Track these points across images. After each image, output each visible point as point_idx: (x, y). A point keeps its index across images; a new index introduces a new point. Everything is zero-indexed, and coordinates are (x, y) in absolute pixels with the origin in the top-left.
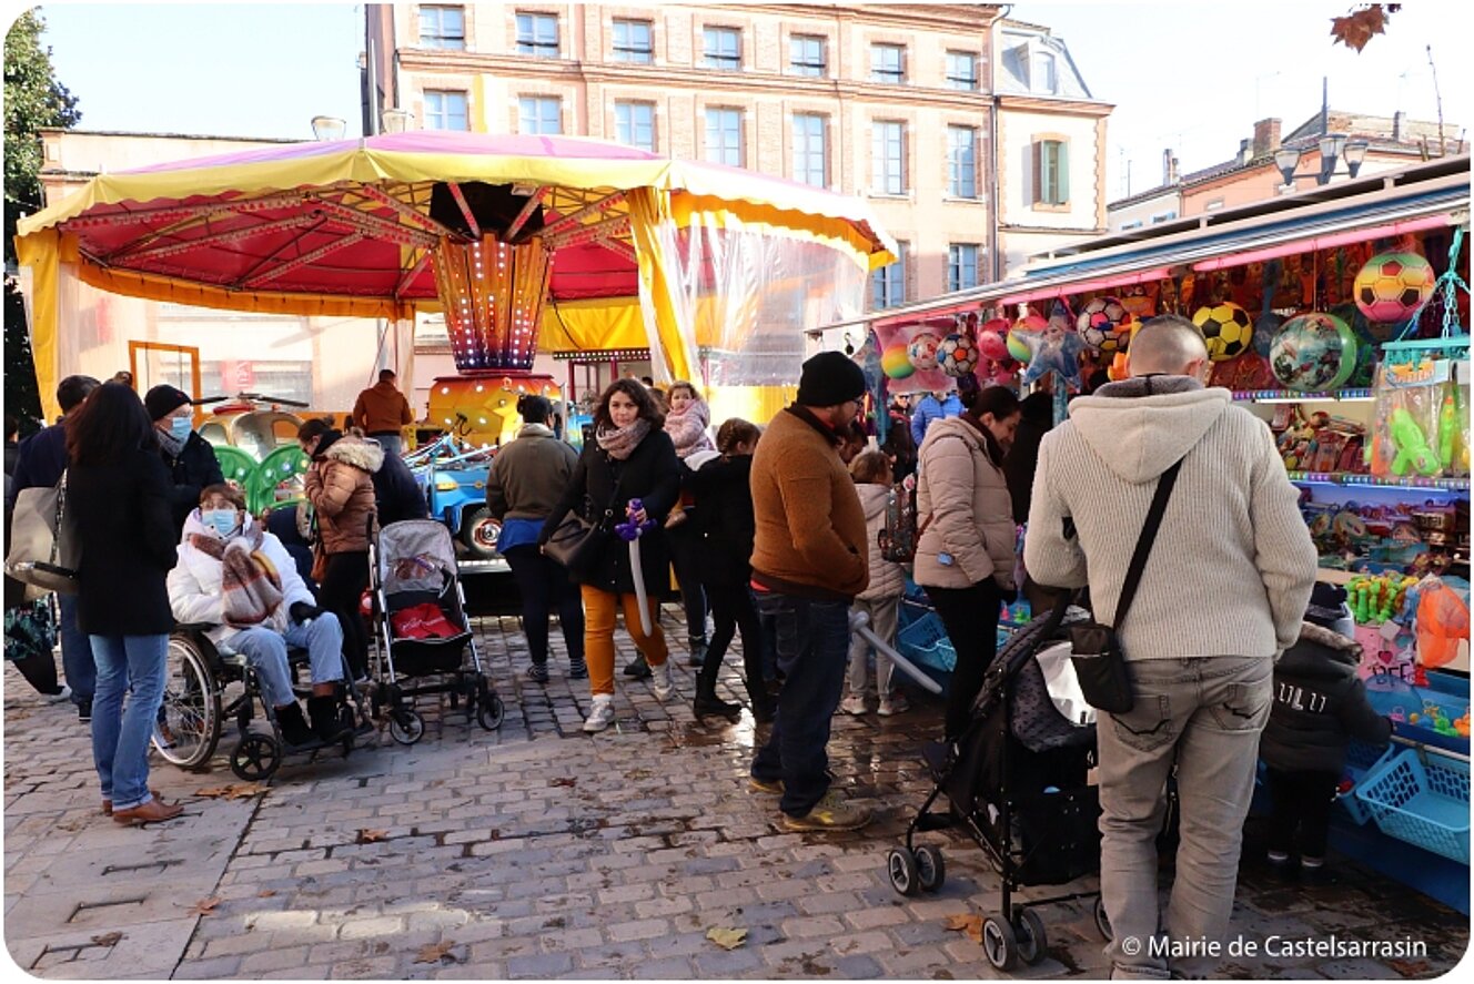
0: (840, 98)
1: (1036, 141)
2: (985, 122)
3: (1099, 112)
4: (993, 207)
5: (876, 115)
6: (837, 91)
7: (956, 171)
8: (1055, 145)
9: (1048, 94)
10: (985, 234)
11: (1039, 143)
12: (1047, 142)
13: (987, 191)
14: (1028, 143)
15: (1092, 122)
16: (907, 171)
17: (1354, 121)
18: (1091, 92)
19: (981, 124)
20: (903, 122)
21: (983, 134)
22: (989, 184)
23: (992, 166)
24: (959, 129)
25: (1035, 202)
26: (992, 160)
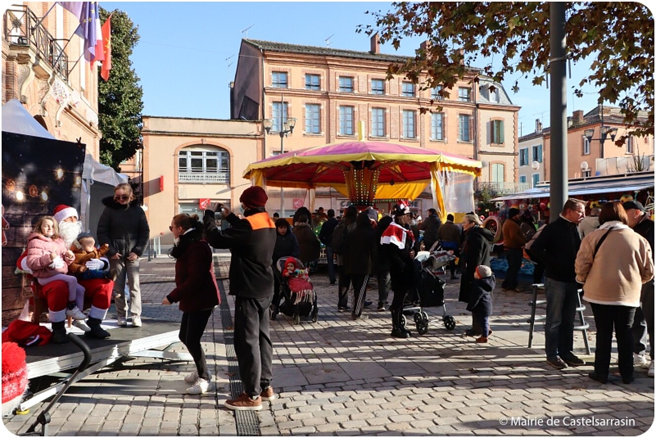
1: (492, 120)
2: (473, 113)
3: (515, 109)
4: (475, 145)
6: (419, 102)
7: (462, 131)
8: (499, 122)
9: (496, 103)
10: (473, 154)
12: (496, 121)
13: (474, 139)
14: (489, 121)
15: (513, 113)
16: (444, 131)
17: (611, 110)
18: (512, 102)
19: (471, 114)
20: (443, 113)
21: (472, 118)
22: (474, 136)
23: (476, 130)
24: (463, 116)
25: (491, 143)
26: (476, 127)
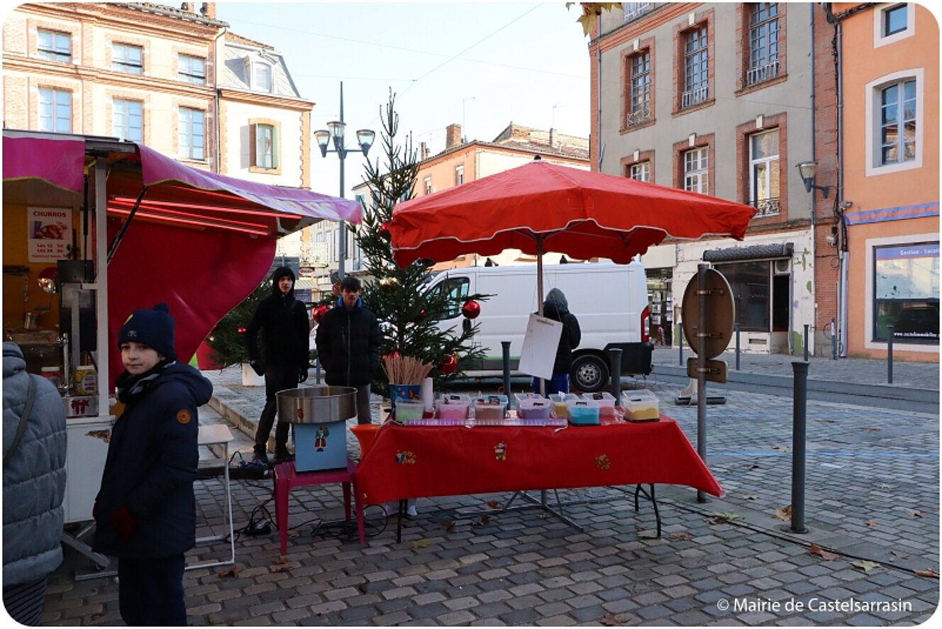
0: (80, 78)
1: (252, 123)
2: (210, 107)
3: (304, 108)
5: (116, 94)
6: (77, 74)
8: (268, 127)
11: (255, 125)
12: (261, 124)
13: (211, 156)
14: (246, 124)
15: (299, 114)
17: (531, 133)
18: (300, 93)
19: (207, 108)
20: (141, 101)
21: (208, 115)
22: (213, 150)
23: (216, 139)
24: (190, 111)
25: (251, 166)
26: (216, 134)
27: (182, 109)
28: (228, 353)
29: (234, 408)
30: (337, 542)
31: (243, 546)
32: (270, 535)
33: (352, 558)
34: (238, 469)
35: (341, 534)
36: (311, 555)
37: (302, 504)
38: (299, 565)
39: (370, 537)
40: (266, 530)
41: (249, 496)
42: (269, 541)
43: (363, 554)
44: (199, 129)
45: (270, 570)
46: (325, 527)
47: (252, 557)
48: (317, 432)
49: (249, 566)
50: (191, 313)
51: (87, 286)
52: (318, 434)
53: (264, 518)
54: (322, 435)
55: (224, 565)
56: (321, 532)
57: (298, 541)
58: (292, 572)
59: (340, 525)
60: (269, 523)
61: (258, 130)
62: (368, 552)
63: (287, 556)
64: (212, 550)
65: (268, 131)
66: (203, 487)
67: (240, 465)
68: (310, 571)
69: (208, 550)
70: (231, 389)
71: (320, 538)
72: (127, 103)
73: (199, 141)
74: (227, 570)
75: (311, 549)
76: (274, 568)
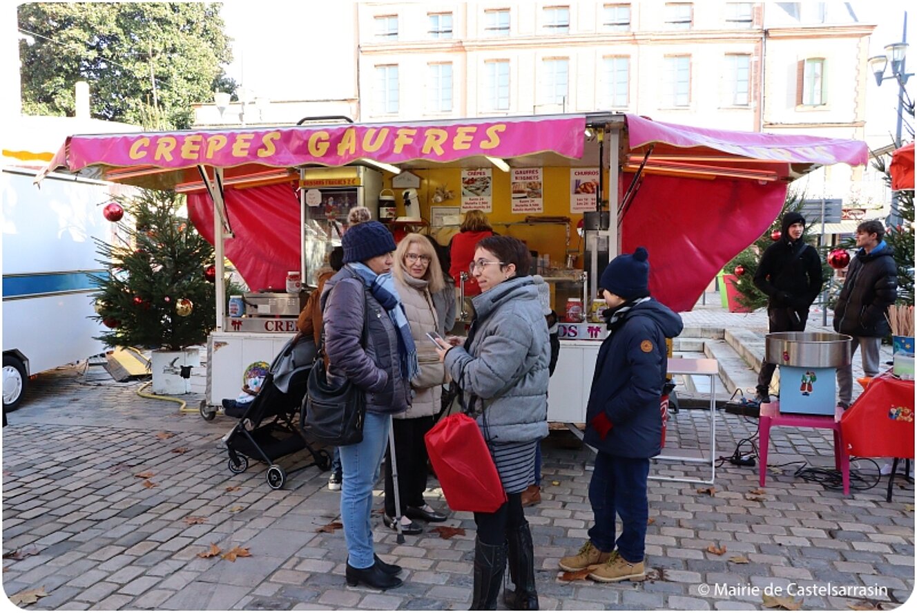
0: (637, 43)
3: (860, 33)
4: (759, 111)
6: (634, 40)
9: (816, 24)
11: (803, 61)
13: (755, 99)
16: (690, 90)
20: (689, 56)
21: (754, 59)
22: (757, 94)
23: (761, 81)
24: (736, 57)
25: (798, 104)
26: (761, 77)
27: (728, 57)
28: (753, 297)
29: (751, 350)
30: (820, 487)
31: (726, 472)
32: (754, 468)
33: (830, 504)
34: (739, 405)
35: (826, 481)
36: (789, 492)
37: (794, 447)
38: (774, 499)
39: (858, 490)
40: (750, 463)
41: (744, 431)
42: (751, 473)
43: (844, 503)
44: (744, 74)
45: (745, 497)
46: (809, 470)
47: (731, 483)
48: (804, 376)
49: (726, 489)
50: (699, 255)
51: (602, 234)
52: (804, 378)
53: (752, 452)
54: (809, 379)
55: (705, 484)
56: (806, 475)
57: (779, 478)
58: (765, 503)
59: (828, 473)
60: (755, 457)
61: (807, 66)
62: (850, 503)
63: (765, 489)
64: (698, 470)
65: (818, 65)
66: (704, 416)
67: (741, 402)
68: (783, 506)
69: (694, 469)
70: (755, 333)
71: (803, 480)
72: (676, 59)
73: (744, 86)
74: (706, 488)
75: (790, 487)
76: (749, 496)
